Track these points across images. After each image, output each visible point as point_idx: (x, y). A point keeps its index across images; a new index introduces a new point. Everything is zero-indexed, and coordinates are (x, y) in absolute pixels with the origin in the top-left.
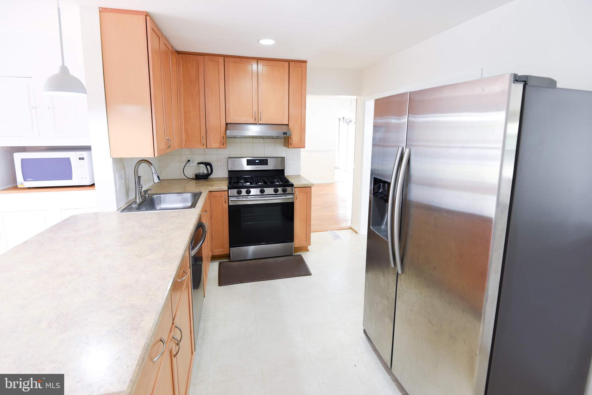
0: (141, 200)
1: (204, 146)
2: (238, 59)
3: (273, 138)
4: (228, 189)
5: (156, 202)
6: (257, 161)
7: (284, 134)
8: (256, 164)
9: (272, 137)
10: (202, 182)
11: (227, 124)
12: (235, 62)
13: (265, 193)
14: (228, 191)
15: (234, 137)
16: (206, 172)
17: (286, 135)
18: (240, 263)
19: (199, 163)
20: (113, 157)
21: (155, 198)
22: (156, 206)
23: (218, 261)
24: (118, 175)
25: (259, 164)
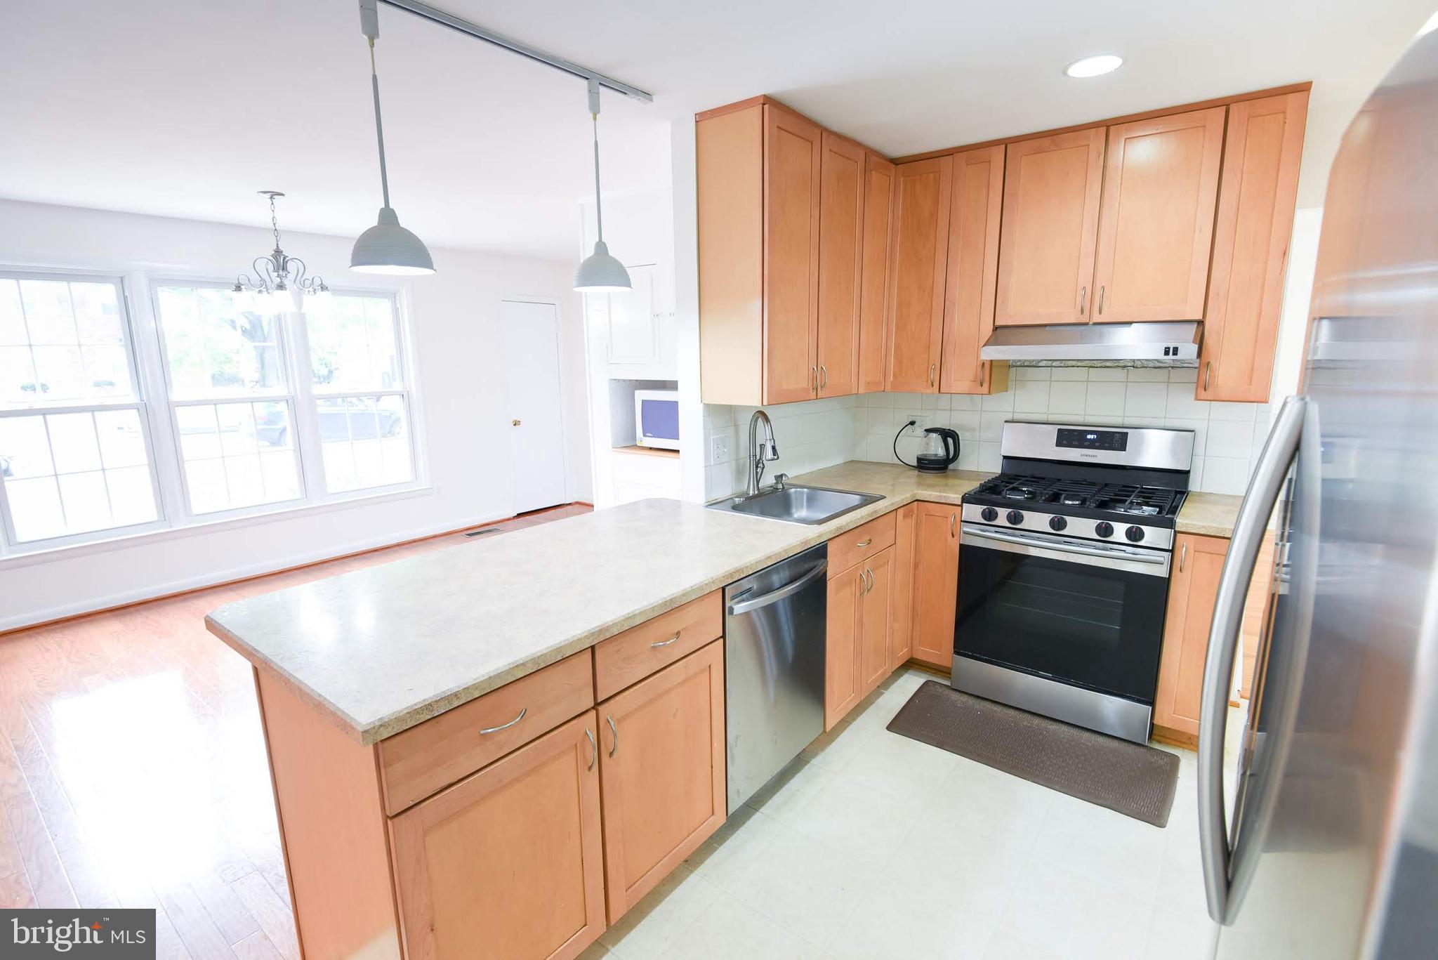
0: (756, 492)
1: (934, 386)
2: (1046, 142)
3: (1160, 367)
4: (962, 502)
5: (794, 502)
6: (1089, 437)
7: (1167, 353)
8: (1086, 444)
9: (1158, 365)
10: (930, 477)
11: (996, 328)
12: (1038, 151)
13: (1065, 530)
14: (961, 506)
15: (1034, 363)
16: (941, 452)
17: (1175, 357)
18: (972, 702)
19: (928, 431)
20: (707, 402)
21: (793, 496)
22: (794, 510)
23: (923, 675)
24: (716, 436)
25: (1097, 444)
